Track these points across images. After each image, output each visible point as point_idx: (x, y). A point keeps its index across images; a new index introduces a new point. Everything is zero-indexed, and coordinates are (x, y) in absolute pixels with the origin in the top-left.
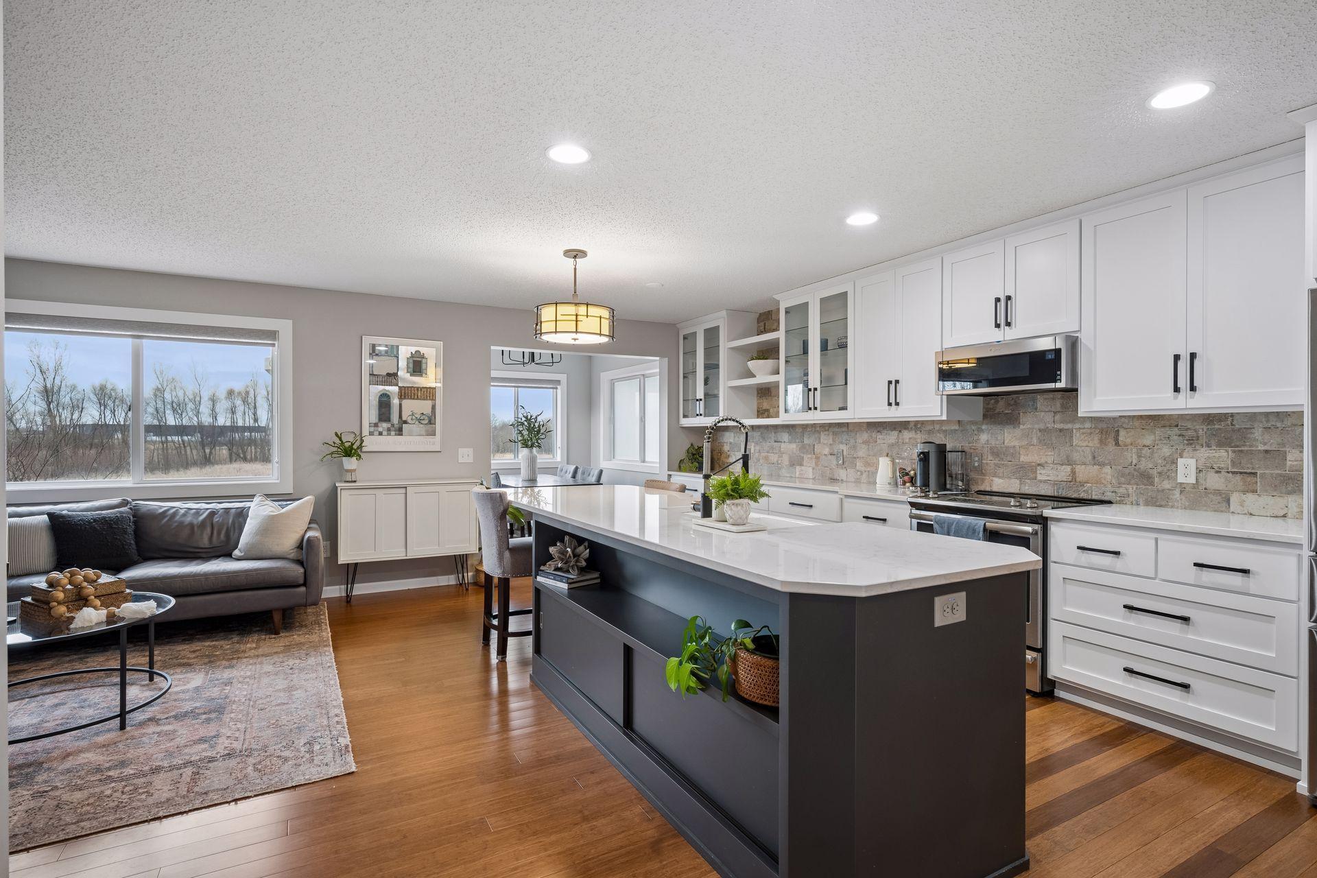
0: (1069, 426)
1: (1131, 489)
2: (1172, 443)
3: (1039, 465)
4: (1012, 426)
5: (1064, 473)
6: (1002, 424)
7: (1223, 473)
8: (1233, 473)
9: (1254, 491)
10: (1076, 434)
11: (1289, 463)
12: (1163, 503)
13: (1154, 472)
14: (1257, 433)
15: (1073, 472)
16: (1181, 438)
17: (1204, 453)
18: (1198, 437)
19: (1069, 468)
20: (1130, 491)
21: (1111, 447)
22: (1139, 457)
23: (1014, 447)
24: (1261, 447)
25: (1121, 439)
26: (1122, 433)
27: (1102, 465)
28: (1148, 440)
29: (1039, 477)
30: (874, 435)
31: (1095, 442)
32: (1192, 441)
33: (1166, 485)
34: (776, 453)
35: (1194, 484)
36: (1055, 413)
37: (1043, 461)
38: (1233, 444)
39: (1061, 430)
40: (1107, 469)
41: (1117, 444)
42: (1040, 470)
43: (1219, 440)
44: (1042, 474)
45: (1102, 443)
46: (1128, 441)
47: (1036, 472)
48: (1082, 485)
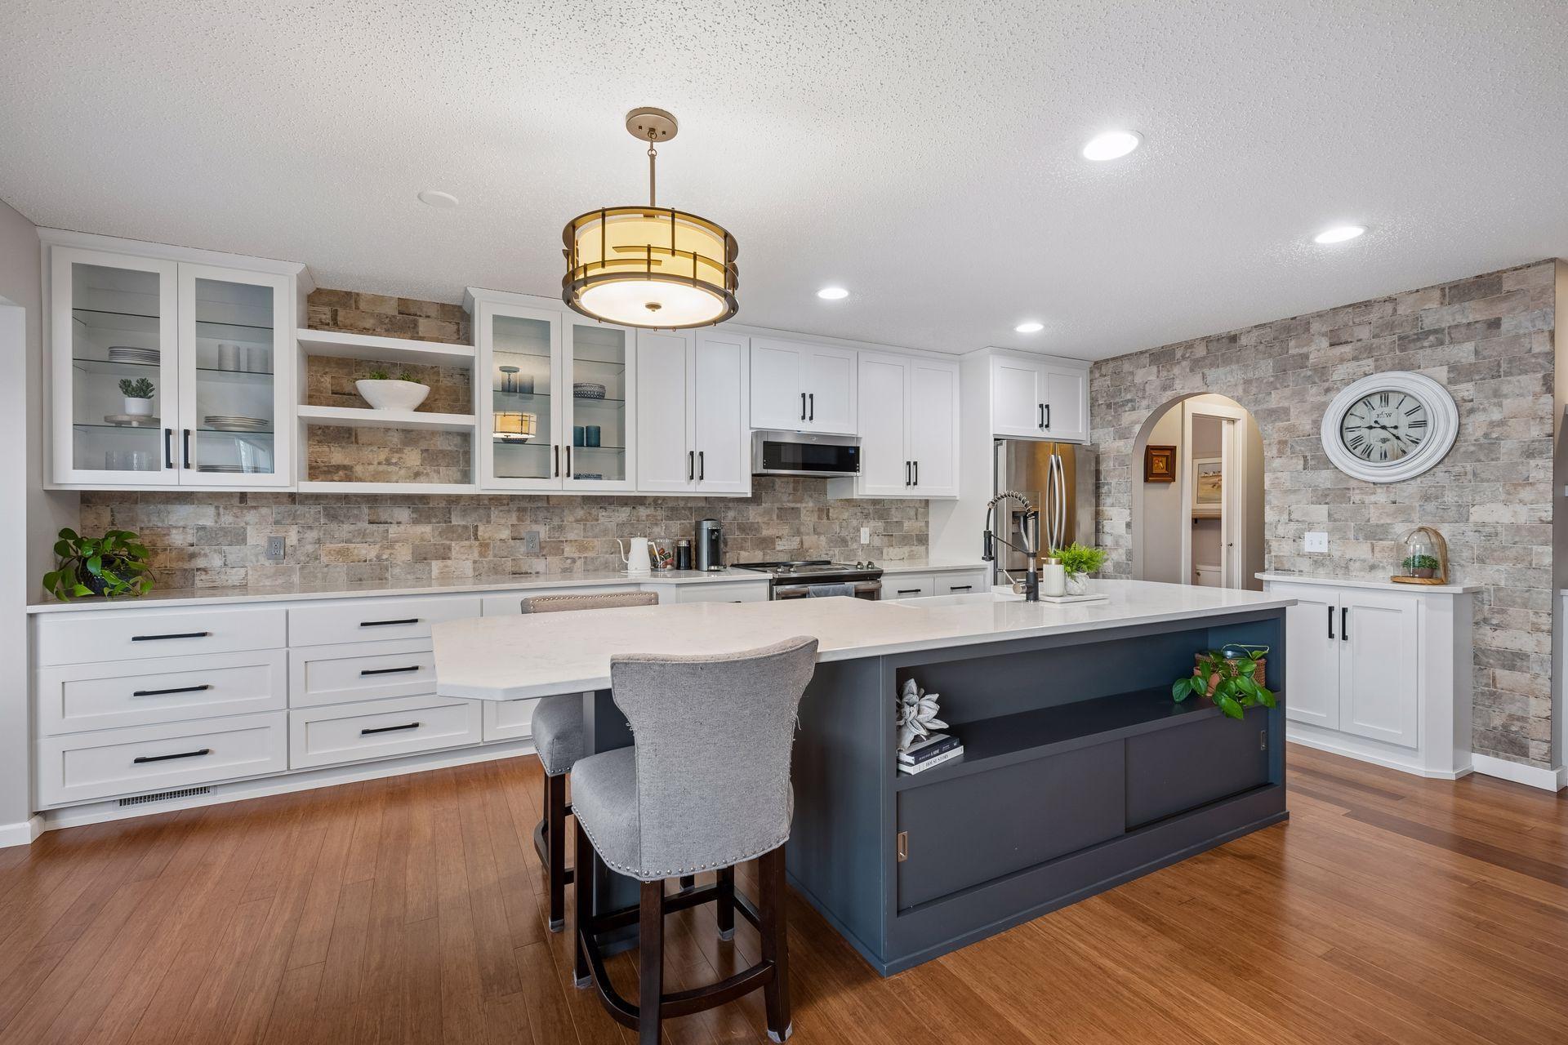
0: (798, 505)
1: (837, 551)
3: (777, 537)
5: (794, 543)
7: (880, 536)
8: (885, 535)
9: (892, 546)
10: (803, 512)
13: (848, 538)
14: (893, 511)
15: (802, 542)
17: (872, 523)
19: (798, 539)
20: (836, 552)
21: (825, 520)
22: (841, 527)
23: (758, 522)
24: (895, 520)
25: (830, 515)
26: (831, 510)
27: (819, 534)
28: (846, 515)
29: (778, 548)
30: (594, 512)
31: (815, 518)
32: (867, 516)
33: (855, 546)
35: (867, 544)
36: (789, 494)
37: (780, 534)
38: (884, 518)
39: (793, 509)
40: (823, 538)
41: (828, 519)
42: (778, 542)
43: (878, 516)
44: (781, 545)
45: (820, 518)
46: (835, 516)
47: (775, 545)
48: (807, 551)
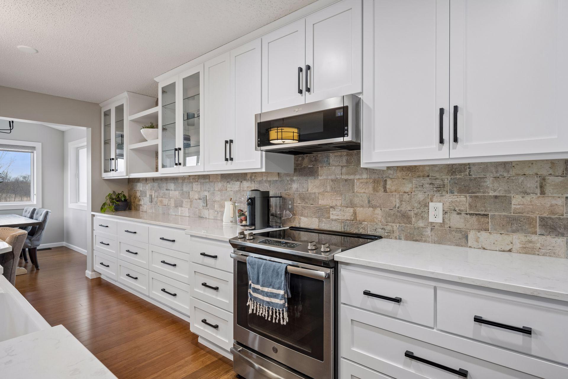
0: (352, 177)
1: (396, 227)
2: (425, 190)
3: (331, 207)
4: (313, 177)
5: (348, 214)
6: (306, 176)
7: (463, 215)
8: (471, 214)
9: (486, 230)
10: (357, 183)
11: (513, 207)
12: (418, 238)
13: (412, 214)
14: (489, 182)
15: (355, 213)
16: (431, 186)
17: (449, 198)
18: (444, 185)
19: (351, 210)
20: (395, 228)
21: (381, 193)
22: (401, 201)
23: (315, 193)
24: (492, 194)
25: (388, 187)
26: (389, 182)
27: (374, 207)
28: (408, 187)
29: (332, 217)
30: (225, 184)
31: (370, 189)
32: (440, 188)
33: (421, 224)
34: (167, 198)
35: (440, 223)
36: (342, 167)
37: (334, 204)
38: (470, 191)
39: (346, 180)
40: (378, 211)
41: (385, 191)
42: (332, 211)
43: (460, 188)
44: (334, 215)
45: (375, 190)
46: (393, 188)
47: (329, 213)
48: (361, 223)
